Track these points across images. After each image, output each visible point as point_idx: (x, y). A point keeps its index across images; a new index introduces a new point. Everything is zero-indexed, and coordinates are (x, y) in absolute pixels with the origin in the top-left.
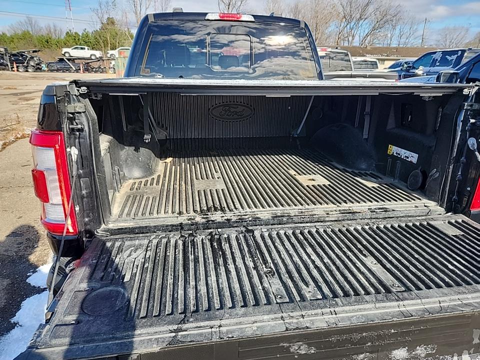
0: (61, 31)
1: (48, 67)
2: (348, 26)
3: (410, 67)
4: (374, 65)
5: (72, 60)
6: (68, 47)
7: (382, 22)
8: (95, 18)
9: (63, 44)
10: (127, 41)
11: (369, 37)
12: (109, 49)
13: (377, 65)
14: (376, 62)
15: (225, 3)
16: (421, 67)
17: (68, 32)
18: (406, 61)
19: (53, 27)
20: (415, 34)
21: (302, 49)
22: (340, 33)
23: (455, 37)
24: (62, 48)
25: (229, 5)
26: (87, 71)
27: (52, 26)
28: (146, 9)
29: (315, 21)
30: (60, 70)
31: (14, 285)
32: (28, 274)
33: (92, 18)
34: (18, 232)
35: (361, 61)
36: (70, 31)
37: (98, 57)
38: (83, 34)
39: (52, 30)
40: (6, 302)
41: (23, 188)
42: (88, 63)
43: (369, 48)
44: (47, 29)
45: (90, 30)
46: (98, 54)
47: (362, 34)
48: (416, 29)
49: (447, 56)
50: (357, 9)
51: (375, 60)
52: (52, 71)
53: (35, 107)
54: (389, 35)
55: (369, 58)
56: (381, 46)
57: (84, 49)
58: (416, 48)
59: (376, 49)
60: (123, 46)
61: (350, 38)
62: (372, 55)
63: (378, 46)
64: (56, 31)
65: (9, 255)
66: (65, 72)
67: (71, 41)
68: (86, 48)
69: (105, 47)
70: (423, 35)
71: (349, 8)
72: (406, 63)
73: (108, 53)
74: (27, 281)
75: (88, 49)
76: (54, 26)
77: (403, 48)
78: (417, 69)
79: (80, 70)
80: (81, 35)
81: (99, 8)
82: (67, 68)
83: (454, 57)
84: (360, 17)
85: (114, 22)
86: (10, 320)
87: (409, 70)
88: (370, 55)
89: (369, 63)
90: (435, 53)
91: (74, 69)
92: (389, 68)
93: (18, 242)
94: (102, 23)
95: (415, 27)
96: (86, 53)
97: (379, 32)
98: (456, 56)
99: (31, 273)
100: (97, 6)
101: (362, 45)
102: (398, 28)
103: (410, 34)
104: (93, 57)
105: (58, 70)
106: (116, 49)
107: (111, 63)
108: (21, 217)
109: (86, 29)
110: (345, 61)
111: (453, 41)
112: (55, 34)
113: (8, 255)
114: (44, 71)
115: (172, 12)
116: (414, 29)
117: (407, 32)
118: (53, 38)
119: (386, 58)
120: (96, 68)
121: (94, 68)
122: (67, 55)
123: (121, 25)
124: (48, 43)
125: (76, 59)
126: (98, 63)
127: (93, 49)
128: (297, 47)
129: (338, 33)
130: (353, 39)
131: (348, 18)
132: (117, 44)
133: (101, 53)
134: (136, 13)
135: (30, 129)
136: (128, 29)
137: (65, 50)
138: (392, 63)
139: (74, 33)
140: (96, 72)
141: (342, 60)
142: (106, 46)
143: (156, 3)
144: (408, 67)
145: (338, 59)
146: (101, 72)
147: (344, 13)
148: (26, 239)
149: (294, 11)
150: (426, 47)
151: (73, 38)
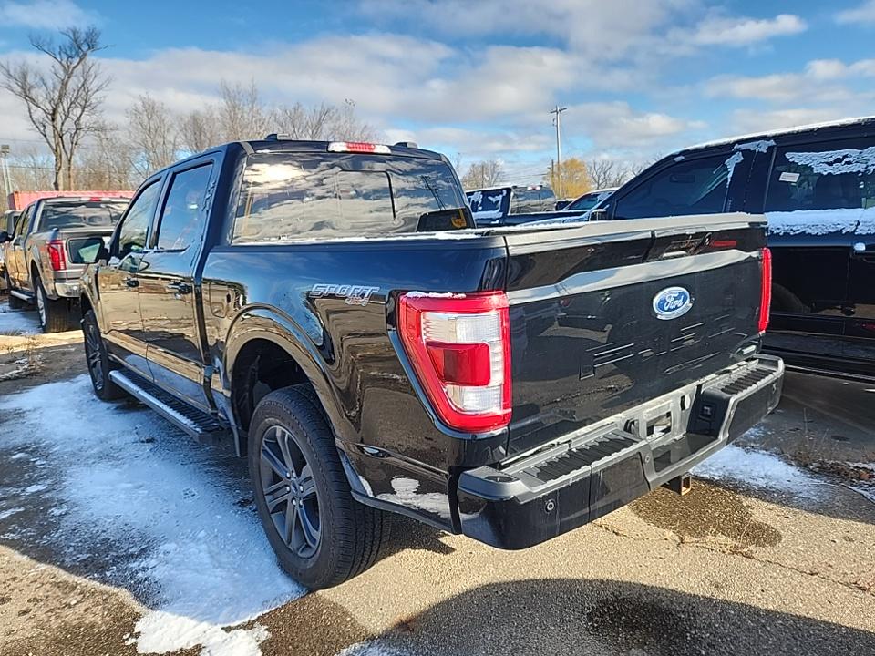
25: (54, 114)
49: (489, 198)
83: (499, 198)
90: (473, 193)
98: (501, 196)
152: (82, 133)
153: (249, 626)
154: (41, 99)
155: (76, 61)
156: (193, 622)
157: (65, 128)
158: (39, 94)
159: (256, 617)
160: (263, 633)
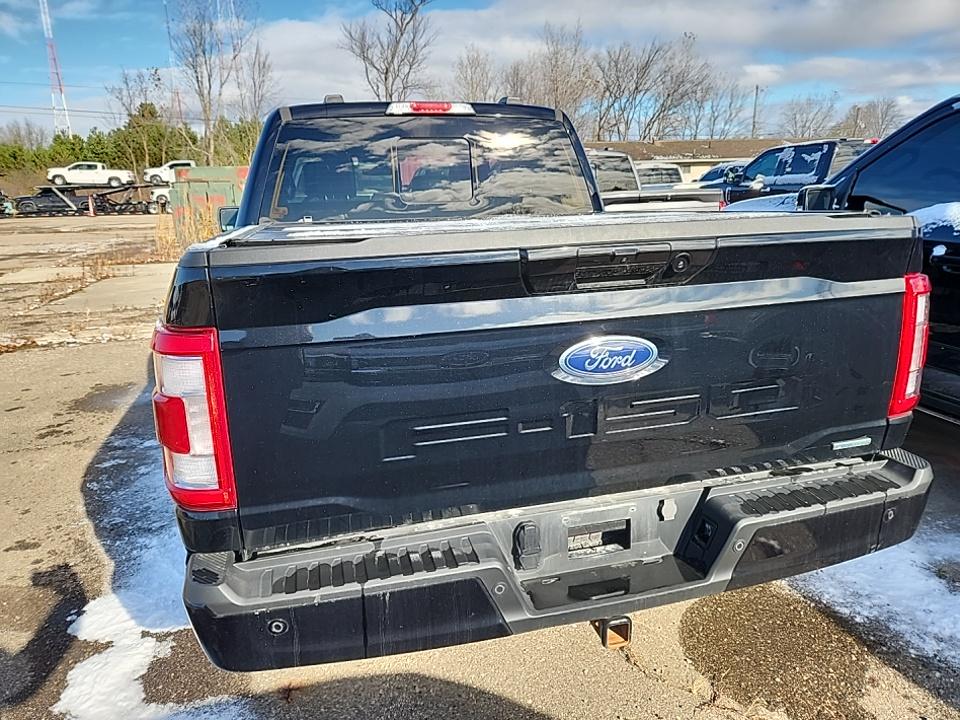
0: (42, 134)
1: (17, 208)
2: (616, 105)
3: (739, 176)
4: (674, 176)
5: (69, 190)
6: (60, 165)
7: (677, 96)
8: (117, 106)
9: (48, 160)
10: (183, 149)
11: (656, 123)
12: (147, 165)
13: (678, 174)
14: (676, 170)
15: (378, 70)
16: (759, 175)
17: (59, 136)
18: (731, 165)
19: (25, 126)
20: (740, 115)
21: (547, 155)
22: (601, 119)
23: (811, 116)
24: (48, 168)
25: (387, 73)
26: (103, 210)
27: (22, 125)
28: (222, 85)
29: (552, 99)
30: (45, 212)
31: (44, 641)
32: (69, 619)
33: (110, 107)
34: (28, 541)
35: (650, 169)
36: (63, 133)
37: (124, 182)
38: (90, 138)
39: (23, 133)
40: (35, 676)
41: (18, 455)
42: (103, 195)
43: (658, 143)
44: (11, 131)
45: (105, 129)
46: (125, 176)
47: (642, 119)
48: (741, 106)
49: (803, 155)
50: (629, 74)
51: (675, 166)
52: (27, 215)
53: (7, 291)
54: (693, 119)
55: (661, 162)
56: (679, 139)
57: (96, 167)
58: (743, 140)
59: (671, 144)
60: (176, 159)
61: (622, 127)
62: (664, 156)
63: (673, 139)
64: (30, 133)
65: (20, 585)
66: (54, 216)
67: (66, 153)
68: (99, 165)
69: (137, 161)
70: (754, 117)
71: (613, 72)
72: (731, 170)
73: (145, 174)
74: (69, 631)
75: (103, 168)
76: (27, 125)
77: (719, 141)
78: (752, 180)
79: (88, 209)
80: (86, 140)
81: (124, 86)
82: (58, 207)
83: (817, 156)
84: (637, 88)
85: (155, 112)
86: (50, 709)
87: (739, 182)
88: (662, 157)
89: (664, 172)
90: (782, 150)
91: (75, 209)
92: (702, 180)
93: (33, 559)
94: (130, 115)
95: (739, 103)
96: (100, 175)
97: (674, 113)
98: (820, 153)
99: (74, 617)
100: (119, 84)
101: (645, 138)
102: (708, 106)
103: (731, 115)
104: (114, 184)
105: (39, 213)
106: (161, 165)
107: (152, 193)
108: (27, 511)
109: (95, 128)
110: (623, 171)
111: (807, 125)
112: (30, 140)
113: (18, 587)
114: (10, 215)
115: (322, 102)
116: (738, 106)
117: (725, 111)
118: (25, 148)
119: (692, 160)
120: (122, 205)
121: (117, 204)
122: (58, 181)
123: (170, 118)
124: (15, 158)
125: (78, 188)
126: (125, 194)
127: (112, 166)
128: (539, 150)
129: (598, 119)
130: (628, 129)
131: (613, 90)
132: (164, 155)
133: (131, 174)
134: (201, 94)
135: (9, 336)
136: (185, 124)
137: (53, 172)
138: (706, 170)
139: (71, 137)
140: (121, 212)
141: (616, 170)
142: (140, 158)
143: (240, 73)
144: (736, 177)
145: (609, 169)
146: (132, 213)
147: (606, 81)
148: (49, 552)
149: (513, 81)
150: (761, 138)
151: (70, 146)
152: (409, 91)
153: (160, 638)
154: (375, 60)
155: (409, 17)
156: (127, 617)
157: (394, 87)
158: (375, 54)
159: (176, 630)
160: (165, 650)
